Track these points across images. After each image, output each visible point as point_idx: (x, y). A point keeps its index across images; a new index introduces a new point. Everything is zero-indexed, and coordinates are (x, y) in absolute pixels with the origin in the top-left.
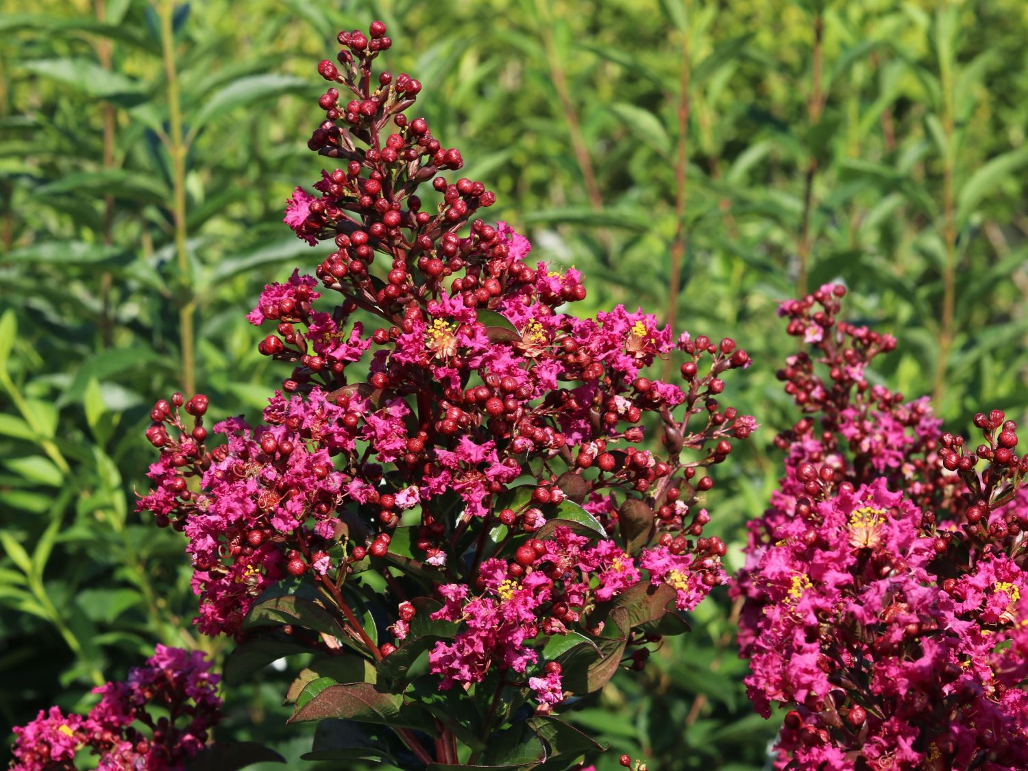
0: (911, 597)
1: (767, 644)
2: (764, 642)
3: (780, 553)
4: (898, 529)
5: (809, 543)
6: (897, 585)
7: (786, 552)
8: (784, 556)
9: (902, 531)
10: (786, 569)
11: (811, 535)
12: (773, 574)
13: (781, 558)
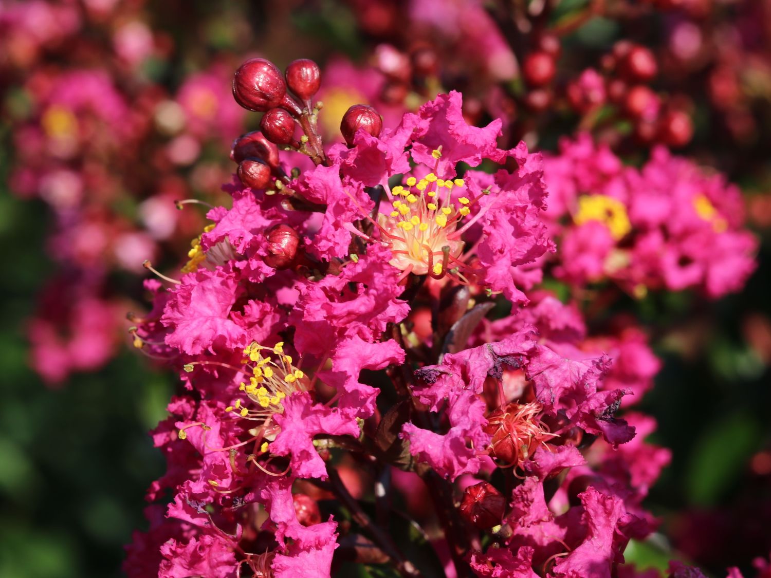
0: (548, 386)
1: (194, 514)
2: (187, 509)
3: (208, 285)
4: (511, 229)
5: (280, 262)
6: (511, 360)
7: (224, 283)
8: (217, 291)
9: (519, 233)
10: (230, 328)
11: (286, 242)
12: (197, 341)
13: (211, 298)
